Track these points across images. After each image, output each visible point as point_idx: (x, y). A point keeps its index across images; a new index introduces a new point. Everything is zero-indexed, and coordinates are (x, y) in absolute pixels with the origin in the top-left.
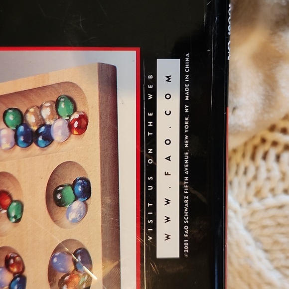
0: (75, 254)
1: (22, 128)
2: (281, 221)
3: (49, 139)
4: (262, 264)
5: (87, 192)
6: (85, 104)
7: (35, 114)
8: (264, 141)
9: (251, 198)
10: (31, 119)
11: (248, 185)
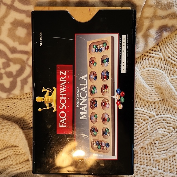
0: (106, 72)
1: (96, 49)
2: (148, 73)
3: (101, 51)
4: (144, 83)
5: (108, 61)
6: (108, 44)
7: (99, 46)
8: (145, 55)
9: (142, 69)
10: (98, 47)
11: (141, 66)
